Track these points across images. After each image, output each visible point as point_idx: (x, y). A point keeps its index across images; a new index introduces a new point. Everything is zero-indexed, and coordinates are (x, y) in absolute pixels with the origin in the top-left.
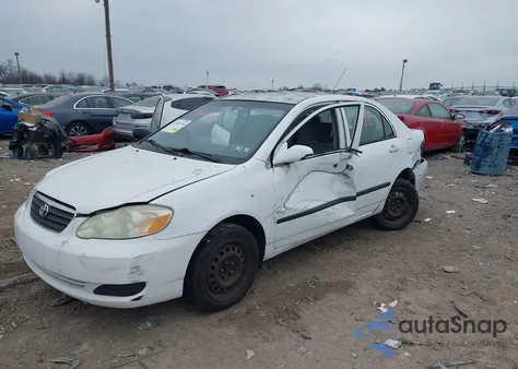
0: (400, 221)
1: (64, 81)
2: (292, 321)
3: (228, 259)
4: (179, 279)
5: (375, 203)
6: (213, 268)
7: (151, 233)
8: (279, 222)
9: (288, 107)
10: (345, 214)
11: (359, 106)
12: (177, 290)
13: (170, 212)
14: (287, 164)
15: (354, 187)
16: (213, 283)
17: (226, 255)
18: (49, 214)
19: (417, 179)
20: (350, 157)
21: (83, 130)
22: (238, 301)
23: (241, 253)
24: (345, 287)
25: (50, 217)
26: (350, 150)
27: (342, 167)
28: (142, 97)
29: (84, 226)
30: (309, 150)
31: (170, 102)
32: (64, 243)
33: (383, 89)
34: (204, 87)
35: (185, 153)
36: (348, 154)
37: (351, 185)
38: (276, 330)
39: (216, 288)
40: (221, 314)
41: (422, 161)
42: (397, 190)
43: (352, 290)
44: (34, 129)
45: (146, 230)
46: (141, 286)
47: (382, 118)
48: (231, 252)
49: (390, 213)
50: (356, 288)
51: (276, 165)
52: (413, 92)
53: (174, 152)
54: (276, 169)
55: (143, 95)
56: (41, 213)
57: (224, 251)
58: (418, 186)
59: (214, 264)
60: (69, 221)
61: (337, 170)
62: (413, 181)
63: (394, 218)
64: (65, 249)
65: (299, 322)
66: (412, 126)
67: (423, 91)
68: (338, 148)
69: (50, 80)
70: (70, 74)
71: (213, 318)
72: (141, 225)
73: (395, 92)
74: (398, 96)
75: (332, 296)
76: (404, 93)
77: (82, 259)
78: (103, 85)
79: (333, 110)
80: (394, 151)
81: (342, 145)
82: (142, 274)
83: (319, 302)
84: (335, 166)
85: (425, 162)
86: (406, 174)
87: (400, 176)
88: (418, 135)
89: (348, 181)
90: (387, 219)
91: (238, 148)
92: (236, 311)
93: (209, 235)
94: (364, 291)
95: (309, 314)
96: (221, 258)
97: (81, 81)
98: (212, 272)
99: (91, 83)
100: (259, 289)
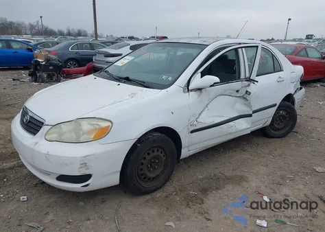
0: (283, 132)
1: (69, 34)
2: (199, 206)
3: (154, 158)
4: (117, 172)
5: (265, 118)
6: (142, 164)
7: (96, 139)
8: (192, 132)
9: (202, 47)
10: (243, 127)
11: (257, 47)
12: (115, 180)
13: (110, 124)
14: (200, 89)
15: (251, 107)
16: (142, 174)
17: (152, 155)
18: (29, 122)
19: (296, 101)
20: (249, 85)
21: (75, 65)
22: (161, 187)
23: (163, 154)
24: (239, 180)
25: (30, 124)
26: (249, 80)
27: (242, 93)
28: (113, 43)
29: (50, 132)
30: (217, 79)
31: (129, 46)
32: (36, 143)
33: (273, 39)
34: (154, 37)
35: (127, 80)
36: (247, 83)
37: (249, 106)
38: (187, 211)
39: (145, 178)
40: (148, 197)
41: (301, 88)
42: (281, 110)
43: (245, 183)
44: (44, 63)
45: (93, 136)
46: (88, 177)
47: (273, 56)
48: (156, 153)
49: (276, 126)
50: (247, 182)
51: (191, 90)
52: (294, 40)
53: (120, 79)
54: (191, 93)
55: (114, 42)
56: (25, 121)
57: (151, 152)
58: (297, 106)
59: (143, 161)
60: (41, 127)
61: (239, 95)
62: (293, 103)
63: (278, 129)
64: (36, 148)
65: (203, 206)
66: (295, 63)
67: (301, 40)
68: (239, 78)
69: (61, 34)
70: (73, 30)
71: (142, 199)
72: (89, 132)
73: (281, 41)
74: (283, 43)
75: (229, 187)
76: (288, 41)
77: (47, 156)
78: (92, 36)
79: (236, 50)
80: (280, 81)
81: (242, 76)
82: (88, 169)
83: (220, 191)
84: (237, 91)
85: (303, 90)
86: (289, 98)
87: (284, 100)
88: (300, 70)
89: (247, 103)
90: (273, 130)
91: (164, 77)
92: (158, 195)
93: (140, 140)
94: (253, 184)
95: (211, 201)
96: (148, 158)
97: (79, 34)
98: (141, 167)
99: (85, 35)
100: (177, 178)
